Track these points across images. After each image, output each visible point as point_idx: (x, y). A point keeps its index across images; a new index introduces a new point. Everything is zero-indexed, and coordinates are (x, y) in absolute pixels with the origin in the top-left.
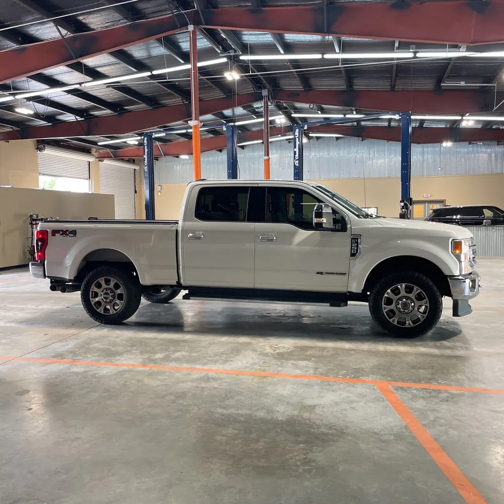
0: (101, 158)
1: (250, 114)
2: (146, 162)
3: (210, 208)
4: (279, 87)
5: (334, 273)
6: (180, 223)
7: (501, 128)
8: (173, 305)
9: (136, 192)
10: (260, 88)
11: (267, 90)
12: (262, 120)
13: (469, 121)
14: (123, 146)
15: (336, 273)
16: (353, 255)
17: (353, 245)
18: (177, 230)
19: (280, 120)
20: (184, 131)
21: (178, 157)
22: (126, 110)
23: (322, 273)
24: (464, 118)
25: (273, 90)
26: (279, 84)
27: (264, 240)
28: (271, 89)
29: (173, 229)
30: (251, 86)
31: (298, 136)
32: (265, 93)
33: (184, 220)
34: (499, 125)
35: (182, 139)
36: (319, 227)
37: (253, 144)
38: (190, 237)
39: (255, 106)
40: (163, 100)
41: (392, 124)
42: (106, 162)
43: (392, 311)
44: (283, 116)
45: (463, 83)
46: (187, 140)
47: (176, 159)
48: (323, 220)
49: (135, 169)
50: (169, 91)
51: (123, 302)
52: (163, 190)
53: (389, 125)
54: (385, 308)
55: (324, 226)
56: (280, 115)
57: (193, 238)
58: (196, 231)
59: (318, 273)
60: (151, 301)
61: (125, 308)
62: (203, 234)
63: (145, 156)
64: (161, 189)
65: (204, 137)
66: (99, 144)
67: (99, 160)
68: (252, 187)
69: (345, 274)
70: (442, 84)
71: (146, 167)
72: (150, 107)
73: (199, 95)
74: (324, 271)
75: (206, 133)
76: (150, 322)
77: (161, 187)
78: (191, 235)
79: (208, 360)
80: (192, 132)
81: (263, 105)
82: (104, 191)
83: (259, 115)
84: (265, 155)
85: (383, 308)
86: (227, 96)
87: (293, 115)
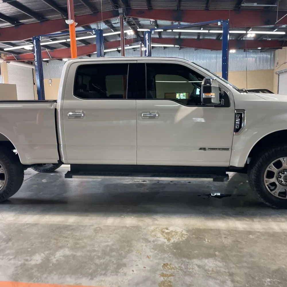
0: (8, 60)
1: (110, 28)
2: (36, 58)
3: (88, 88)
4: (130, 6)
5: (217, 149)
6: (59, 101)
7: (268, 40)
8: (58, 174)
9: (34, 84)
10: (117, 7)
11: (122, 9)
12: (119, 32)
13: (251, 34)
14: (23, 52)
15: (219, 149)
16: (237, 130)
17: (237, 121)
18: (56, 109)
19: (130, 33)
20: (65, 41)
21: (61, 60)
22: (20, 22)
23: (204, 149)
24: (248, 32)
25: (126, 9)
26: (130, 4)
27: (146, 118)
28: (125, 8)
29: (52, 108)
30: (111, 6)
31: (147, 39)
32: (121, 11)
33: (63, 98)
34: (267, 38)
35: (64, 47)
36: (207, 102)
37: (111, 52)
38: (70, 115)
39: (113, 23)
40: (48, 16)
41: (200, 37)
42: (12, 63)
43: (273, 184)
44: (132, 30)
45: (255, 4)
46: (67, 47)
47: (60, 61)
48: (212, 96)
49: (33, 69)
50: (53, 8)
51: (4, 181)
52: (52, 82)
53: (198, 38)
54: (267, 182)
55: (212, 101)
56: (130, 29)
57: (74, 117)
58: (76, 109)
59: (201, 149)
60: (38, 171)
61: (7, 187)
62: (83, 113)
63: (35, 54)
64: (51, 82)
65: (78, 46)
66: (5, 50)
67: (7, 62)
68: (130, 64)
69: (228, 149)
70: (242, 5)
71: (36, 63)
72: (39, 20)
73: (74, 12)
74: (206, 146)
75: (80, 43)
76: (34, 197)
77: (51, 81)
78: (71, 113)
79: (97, 265)
80: (70, 41)
81: (120, 21)
82: (11, 82)
83: (115, 29)
84: (122, 56)
85: (265, 181)
86: (94, 13)
87: (138, 30)
